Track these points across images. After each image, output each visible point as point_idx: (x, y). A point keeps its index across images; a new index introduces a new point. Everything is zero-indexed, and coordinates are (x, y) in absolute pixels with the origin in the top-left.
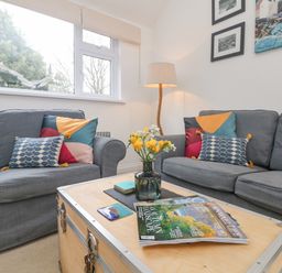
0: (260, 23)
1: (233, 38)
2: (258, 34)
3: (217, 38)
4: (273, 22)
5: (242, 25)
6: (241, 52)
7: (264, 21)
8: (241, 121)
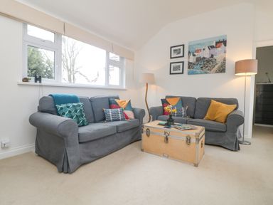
0: (189, 63)
1: (179, 66)
2: (189, 68)
3: (172, 65)
4: (194, 64)
5: (183, 62)
6: (182, 73)
7: (191, 63)
8: (184, 101)
